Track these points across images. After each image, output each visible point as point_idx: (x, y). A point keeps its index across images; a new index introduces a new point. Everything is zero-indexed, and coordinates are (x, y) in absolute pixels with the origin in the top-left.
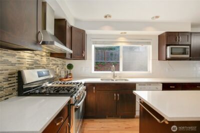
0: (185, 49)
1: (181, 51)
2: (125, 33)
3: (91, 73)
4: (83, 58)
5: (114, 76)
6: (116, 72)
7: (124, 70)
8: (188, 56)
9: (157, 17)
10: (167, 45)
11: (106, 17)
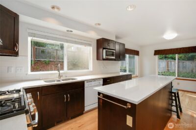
0: (113, 52)
1: (111, 53)
2: (72, 31)
3: (27, 74)
4: (16, 54)
5: (60, 76)
6: (61, 72)
7: (69, 69)
8: (114, 58)
9: (99, 24)
10: (104, 49)
11: (53, 8)
